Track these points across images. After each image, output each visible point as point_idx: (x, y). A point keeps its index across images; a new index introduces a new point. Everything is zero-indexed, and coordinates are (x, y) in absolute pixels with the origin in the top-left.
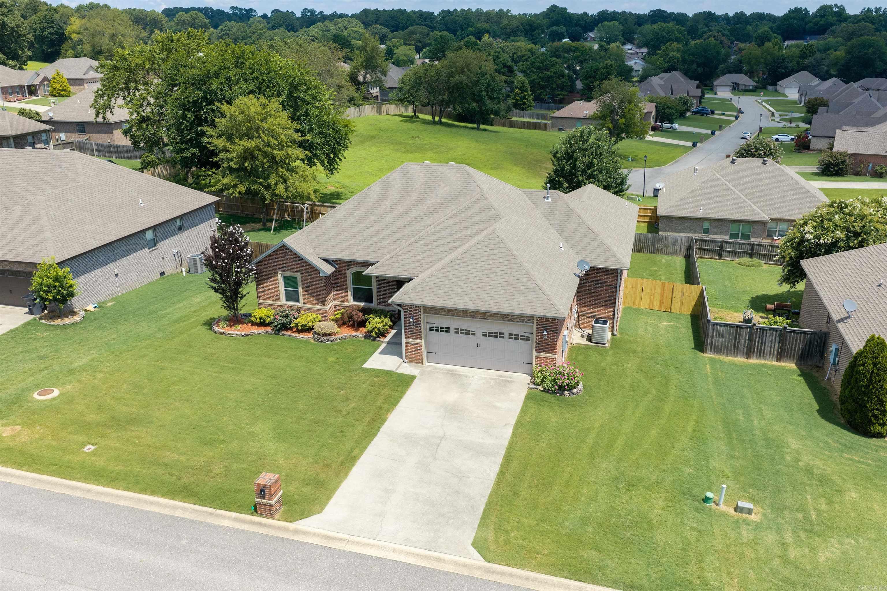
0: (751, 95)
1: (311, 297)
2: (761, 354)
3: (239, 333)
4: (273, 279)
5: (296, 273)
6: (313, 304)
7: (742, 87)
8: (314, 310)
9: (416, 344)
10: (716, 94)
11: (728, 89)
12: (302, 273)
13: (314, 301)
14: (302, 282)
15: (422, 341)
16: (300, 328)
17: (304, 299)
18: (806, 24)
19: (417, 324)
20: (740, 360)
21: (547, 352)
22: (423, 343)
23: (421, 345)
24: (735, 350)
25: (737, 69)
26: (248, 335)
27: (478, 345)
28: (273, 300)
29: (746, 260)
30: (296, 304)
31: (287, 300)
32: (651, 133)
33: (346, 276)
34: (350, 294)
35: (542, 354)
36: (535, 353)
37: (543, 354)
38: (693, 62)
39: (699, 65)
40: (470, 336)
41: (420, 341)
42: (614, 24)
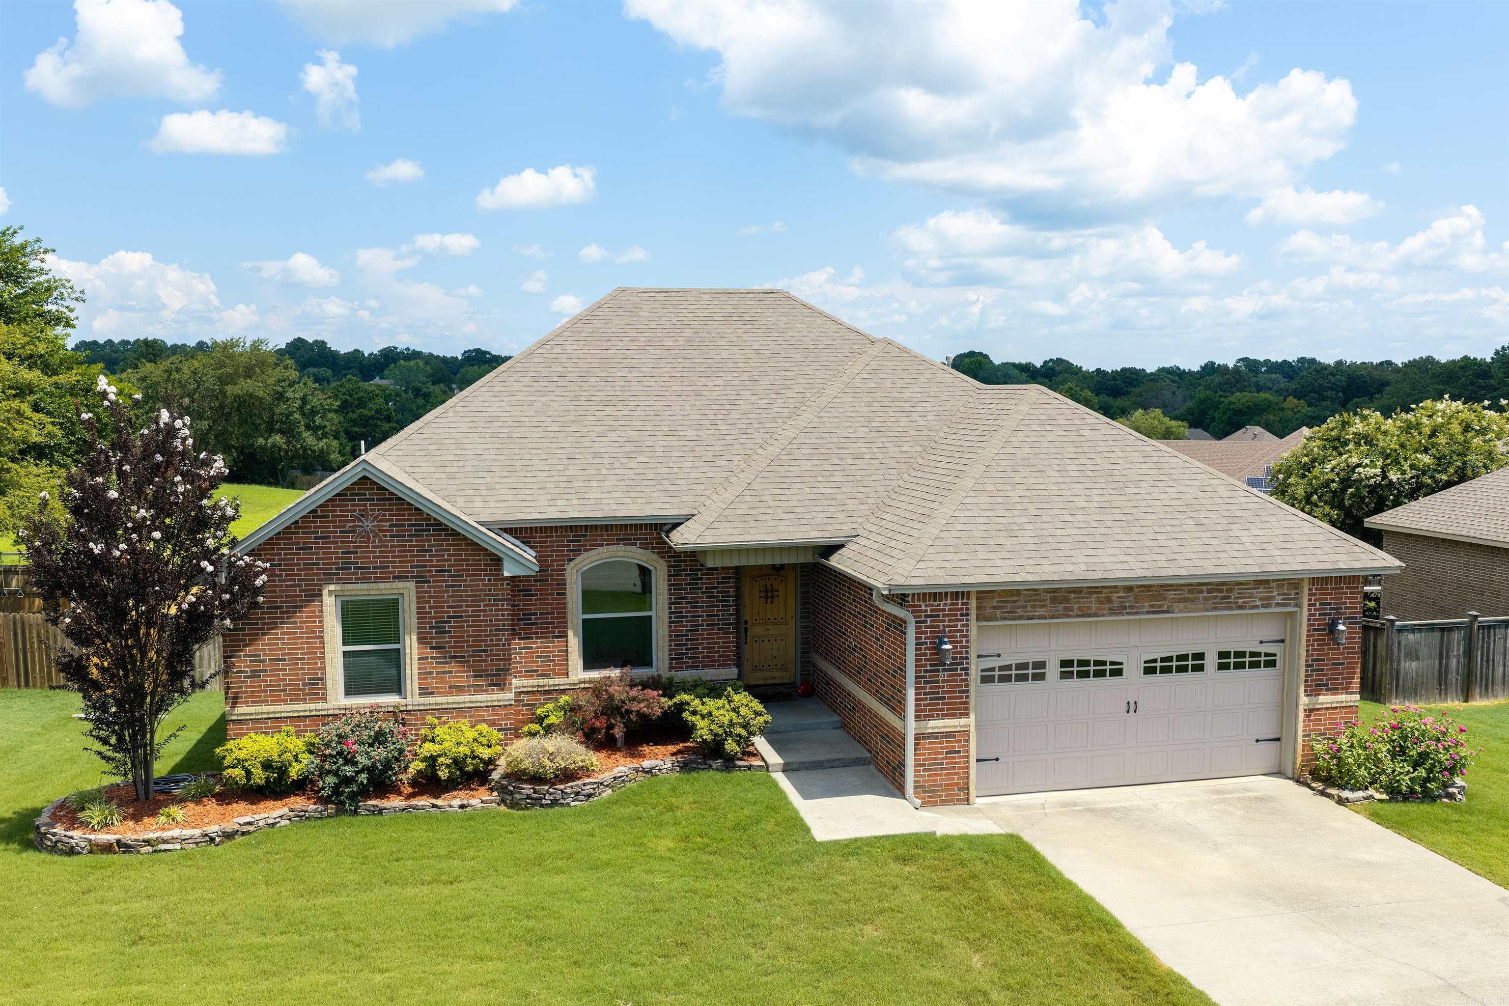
1: (453, 667)
2: (1487, 686)
3: (197, 832)
4: (301, 617)
5: (401, 585)
6: (459, 689)
8: (461, 711)
9: (948, 735)
12: (420, 580)
13: (464, 677)
14: (421, 613)
15: (970, 721)
16: (443, 774)
17: (423, 675)
19: (956, 662)
20: (1453, 705)
21: (1335, 690)
22: (972, 729)
23: (967, 733)
24: (1441, 684)
26: (229, 836)
27: (1132, 707)
28: (296, 700)
30: (389, 700)
31: (348, 692)
33: (562, 584)
34: (574, 643)
35: (1322, 698)
36: (1304, 700)
37: (1325, 699)
40: (1108, 680)
41: (964, 721)
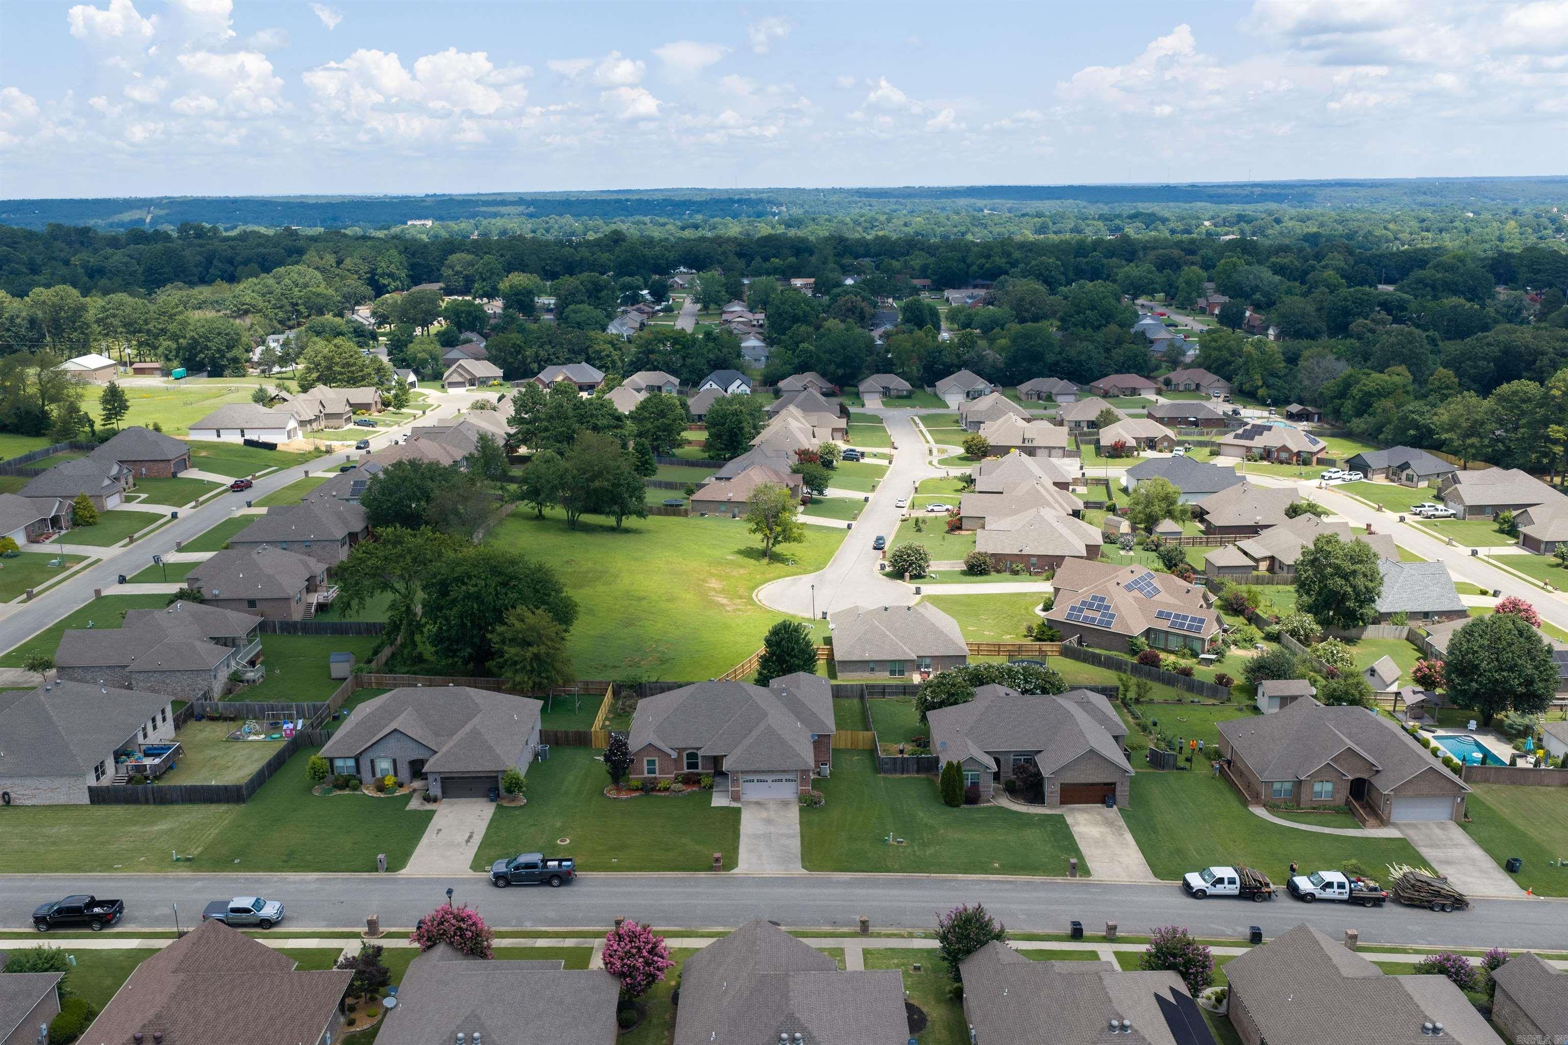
0: (905, 406)
1: (663, 771)
2: (908, 772)
3: (626, 797)
4: (641, 762)
5: (655, 758)
6: (665, 774)
7: (893, 393)
8: (666, 778)
9: (737, 790)
10: (863, 406)
11: (877, 396)
12: (659, 757)
14: (659, 762)
16: (662, 789)
17: (659, 772)
18: (969, 266)
19: (737, 780)
20: (898, 776)
21: (805, 786)
23: (740, 791)
24: (895, 771)
25: (886, 367)
26: (631, 797)
27: (770, 787)
28: (640, 775)
29: (901, 697)
30: (654, 775)
31: (648, 774)
32: (801, 509)
33: (683, 756)
34: (685, 766)
35: (803, 788)
36: (799, 788)
38: (830, 361)
39: (839, 366)
40: (765, 783)
41: (739, 788)
42: (713, 276)
